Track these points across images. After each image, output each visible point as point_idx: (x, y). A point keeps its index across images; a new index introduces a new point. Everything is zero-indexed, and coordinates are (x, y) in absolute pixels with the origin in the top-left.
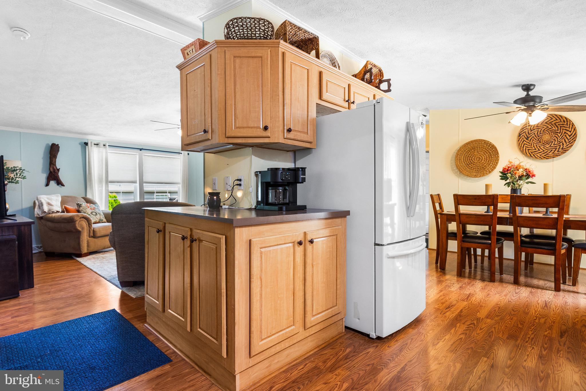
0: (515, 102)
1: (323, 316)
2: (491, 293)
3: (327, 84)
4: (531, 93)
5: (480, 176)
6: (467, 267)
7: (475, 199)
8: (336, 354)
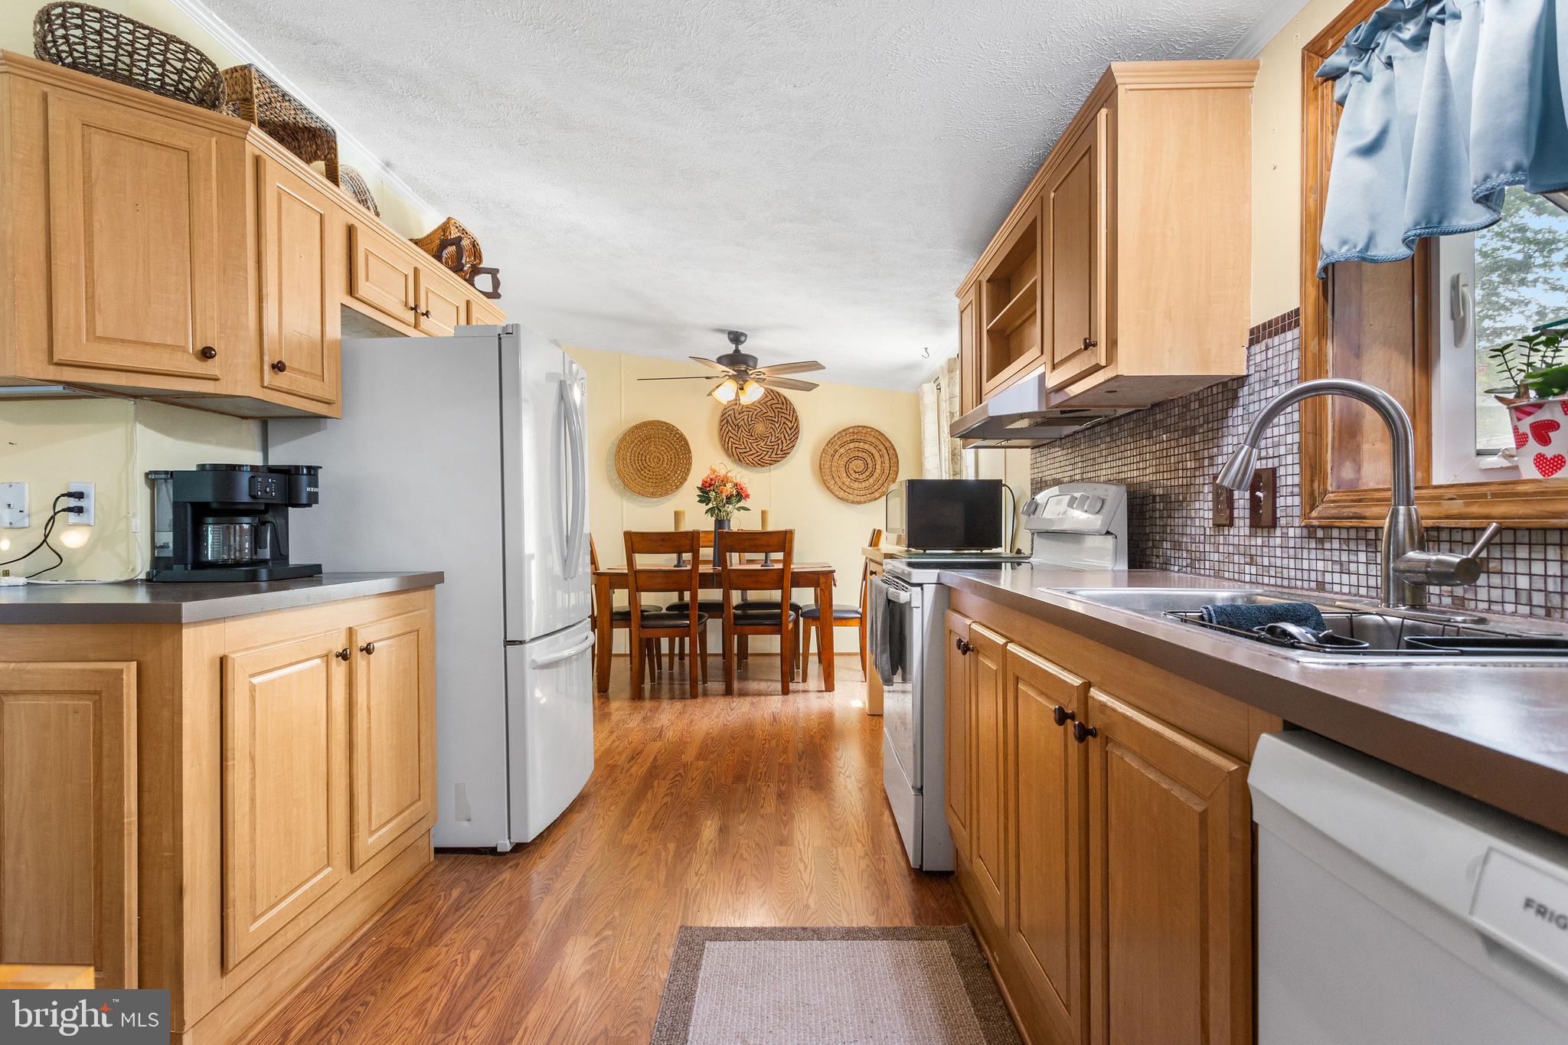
0: (720, 360)
1: (391, 831)
2: (695, 718)
3: (367, 260)
4: (744, 349)
5: (661, 495)
6: (647, 679)
7: (663, 540)
8: (430, 908)
